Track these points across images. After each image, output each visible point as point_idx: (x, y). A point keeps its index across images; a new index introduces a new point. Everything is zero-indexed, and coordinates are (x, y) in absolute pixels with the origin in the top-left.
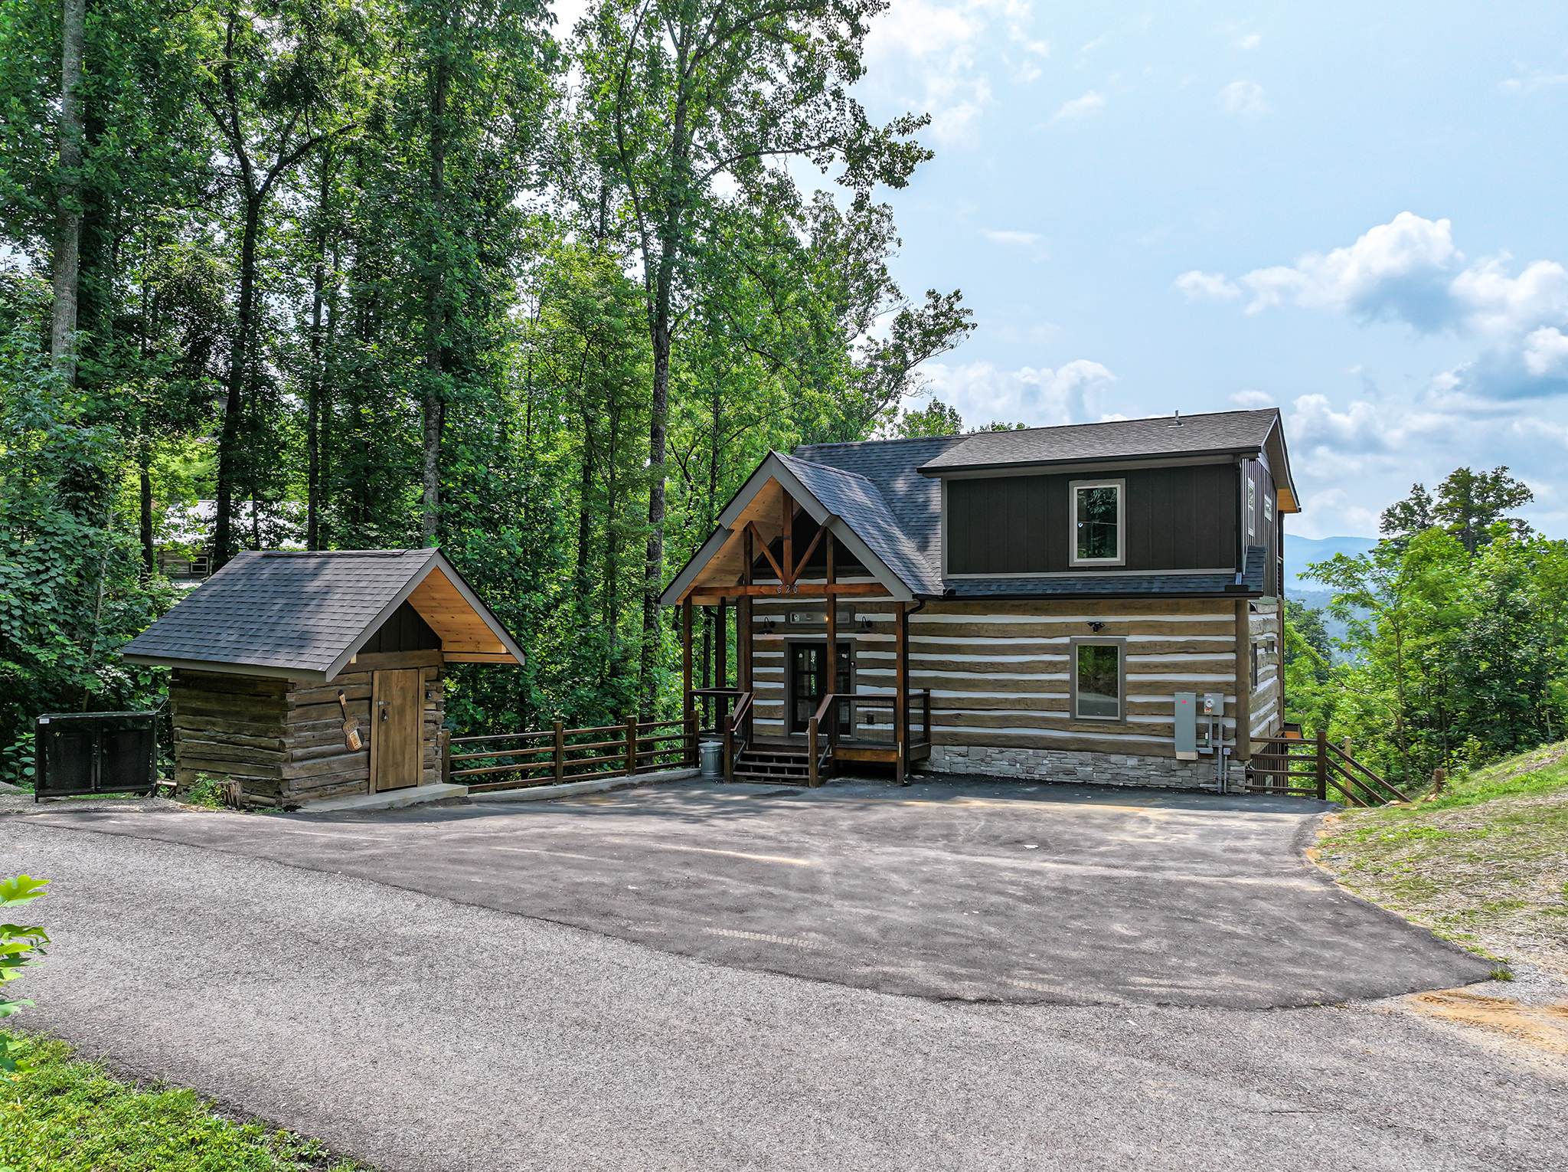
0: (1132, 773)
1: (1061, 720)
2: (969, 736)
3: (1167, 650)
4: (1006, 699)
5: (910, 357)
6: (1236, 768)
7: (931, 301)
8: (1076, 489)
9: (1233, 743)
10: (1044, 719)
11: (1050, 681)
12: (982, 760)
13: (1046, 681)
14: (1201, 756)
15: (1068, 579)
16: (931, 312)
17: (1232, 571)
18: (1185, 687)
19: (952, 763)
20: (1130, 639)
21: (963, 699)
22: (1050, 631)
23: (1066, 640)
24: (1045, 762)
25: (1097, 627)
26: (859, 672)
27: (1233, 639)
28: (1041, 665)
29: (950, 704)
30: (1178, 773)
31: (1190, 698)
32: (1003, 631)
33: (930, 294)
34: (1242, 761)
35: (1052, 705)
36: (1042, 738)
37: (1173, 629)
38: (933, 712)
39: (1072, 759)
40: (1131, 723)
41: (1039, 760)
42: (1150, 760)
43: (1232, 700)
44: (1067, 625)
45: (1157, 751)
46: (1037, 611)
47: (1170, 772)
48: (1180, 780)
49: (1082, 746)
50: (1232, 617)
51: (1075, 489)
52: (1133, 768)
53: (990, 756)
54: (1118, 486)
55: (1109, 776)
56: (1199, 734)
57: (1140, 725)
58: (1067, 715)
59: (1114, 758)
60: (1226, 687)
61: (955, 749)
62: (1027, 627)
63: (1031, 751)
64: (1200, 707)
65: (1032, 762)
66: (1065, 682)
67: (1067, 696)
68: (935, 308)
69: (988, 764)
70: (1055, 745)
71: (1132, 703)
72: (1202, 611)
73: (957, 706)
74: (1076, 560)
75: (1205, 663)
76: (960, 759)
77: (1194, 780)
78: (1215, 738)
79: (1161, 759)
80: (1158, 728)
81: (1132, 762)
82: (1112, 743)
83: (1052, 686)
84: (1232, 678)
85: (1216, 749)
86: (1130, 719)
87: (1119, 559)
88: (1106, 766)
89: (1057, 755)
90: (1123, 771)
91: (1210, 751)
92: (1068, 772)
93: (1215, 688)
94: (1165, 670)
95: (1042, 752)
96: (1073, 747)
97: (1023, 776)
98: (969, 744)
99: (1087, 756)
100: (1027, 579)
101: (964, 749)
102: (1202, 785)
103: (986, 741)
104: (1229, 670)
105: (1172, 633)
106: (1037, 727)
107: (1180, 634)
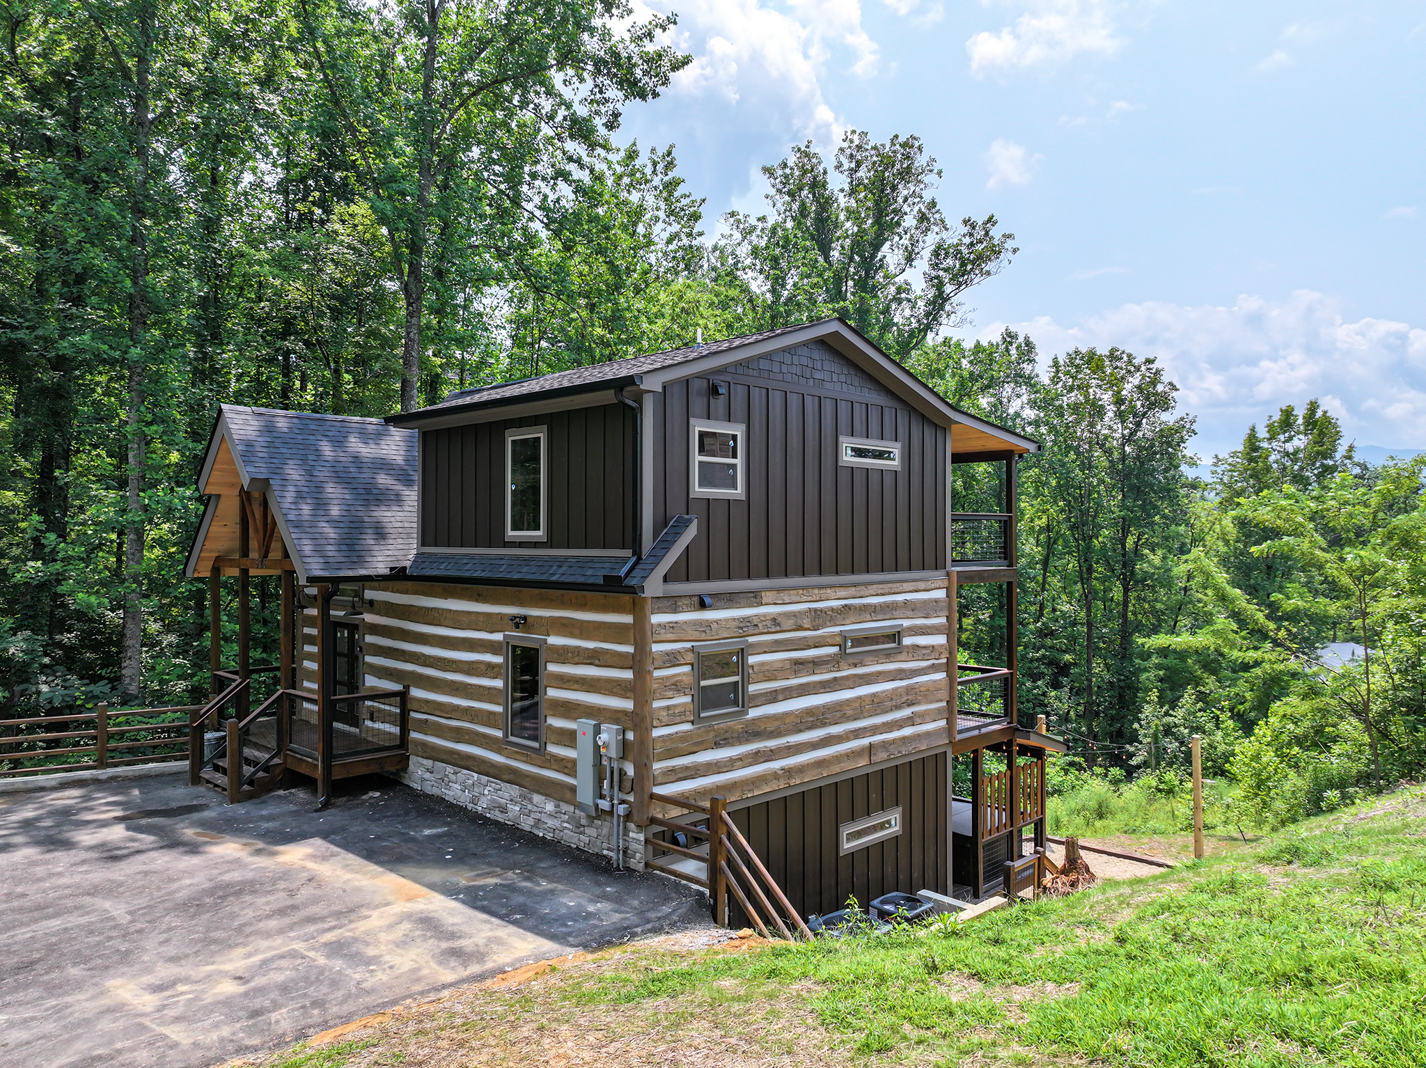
0: (550, 822)
1: (498, 740)
2: (434, 748)
3: (576, 659)
4: (458, 706)
5: (948, 289)
6: (634, 834)
7: (965, 230)
8: (510, 439)
9: (631, 797)
10: (485, 736)
11: (490, 688)
12: (443, 780)
13: (486, 688)
14: (601, 810)
15: (504, 557)
16: (967, 240)
17: (627, 553)
18: (586, 711)
19: (423, 779)
20: (553, 640)
21: (429, 702)
22: (489, 622)
23: (498, 637)
24: (486, 791)
25: (520, 622)
26: (368, 659)
27: (633, 650)
28: (483, 666)
29: (420, 706)
30: (586, 830)
31: (591, 726)
32: (456, 620)
33: (965, 222)
34: (640, 827)
35: (491, 720)
36: (483, 761)
37: (584, 630)
38: (413, 714)
39: (504, 792)
40: (550, 754)
41: (482, 789)
42: (563, 807)
43: (631, 736)
44: (500, 616)
45: (568, 795)
46: (479, 598)
47: (579, 826)
48: (587, 839)
49: (512, 777)
50: (628, 619)
52: (551, 815)
53: (448, 776)
54: (541, 435)
55: (532, 821)
56: (597, 780)
57: (555, 758)
58: (499, 734)
59: (537, 798)
60: (624, 718)
61: (425, 762)
62: (473, 617)
63: (476, 775)
65: (476, 790)
66: (502, 691)
67: (499, 709)
68: (971, 235)
69: (447, 786)
70: (491, 771)
71: (550, 727)
72: (604, 609)
73: (426, 710)
74: (511, 533)
75: (609, 681)
76: (428, 775)
77: (598, 842)
79: (571, 808)
80: (567, 764)
81: (550, 807)
82: (535, 778)
83: (490, 695)
84: (628, 705)
85: (612, 803)
86: (549, 748)
87: (540, 534)
88: (530, 807)
89: (495, 784)
90: (543, 817)
91: (604, 805)
92: (504, 810)
93: (615, 716)
94: (576, 686)
95: (484, 779)
96: (505, 777)
97: (470, 806)
98: (435, 759)
99: (514, 791)
100: (472, 557)
101: (428, 763)
102: (605, 852)
103: (445, 757)
104: (629, 694)
105: (581, 636)
106: (480, 746)
107: (588, 638)
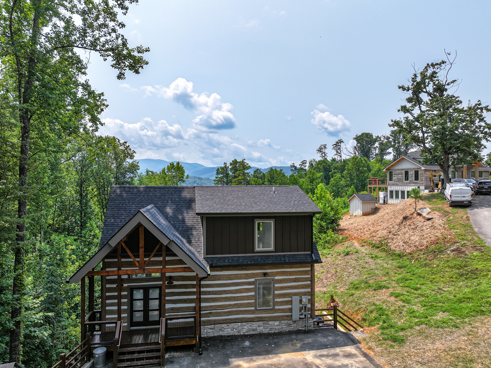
0: (277, 328)
1: (251, 310)
2: (215, 321)
3: (289, 281)
4: (230, 304)
6: (311, 321)
9: (310, 312)
10: (245, 311)
12: (220, 330)
13: (246, 296)
14: (300, 318)
15: (254, 256)
17: (310, 252)
18: (295, 294)
19: (207, 333)
20: (276, 278)
21: (212, 306)
22: (247, 276)
23: (253, 280)
24: (245, 327)
25: (265, 274)
26: (167, 298)
27: (310, 276)
28: (244, 290)
29: (206, 308)
30: (292, 325)
31: (298, 298)
32: (229, 277)
34: (313, 319)
35: (248, 305)
36: (244, 318)
37: (291, 273)
38: (202, 312)
39: (255, 325)
40: (277, 309)
41: (243, 327)
42: (283, 322)
43: (310, 297)
44: (254, 274)
45: (285, 318)
46: (242, 269)
47: (289, 325)
48: (293, 328)
49: (259, 320)
50: (309, 269)
51: (257, 222)
52: (277, 325)
53: (224, 328)
54: (272, 222)
55: (269, 330)
56: (300, 311)
57: (279, 310)
58: (253, 308)
59: (271, 323)
60: (308, 293)
61: (209, 326)
62: (239, 276)
63: (240, 324)
64: (301, 301)
65: (240, 328)
66: (253, 296)
67: (253, 301)
69: (223, 331)
70: (249, 320)
71: (277, 302)
72: (300, 267)
73: (210, 309)
74: (257, 249)
75: (301, 285)
76: (211, 330)
77: (298, 327)
78: (305, 311)
79: (287, 321)
80: (286, 310)
81: (277, 323)
82: (270, 317)
83: (248, 298)
84: (309, 290)
85: (305, 315)
86: (276, 307)
87: (272, 248)
88: (268, 326)
89: (250, 324)
90: (273, 327)
91: (303, 316)
92: (253, 330)
93: (305, 294)
94: (288, 289)
95: (244, 324)
96: (256, 320)
97: (236, 334)
98: (214, 324)
99: (261, 323)
100: (238, 257)
101: (213, 326)
102: (300, 329)
103: (222, 322)
104: (309, 287)
105: (290, 275)
106: (243, 314)
107: (293, 275)
